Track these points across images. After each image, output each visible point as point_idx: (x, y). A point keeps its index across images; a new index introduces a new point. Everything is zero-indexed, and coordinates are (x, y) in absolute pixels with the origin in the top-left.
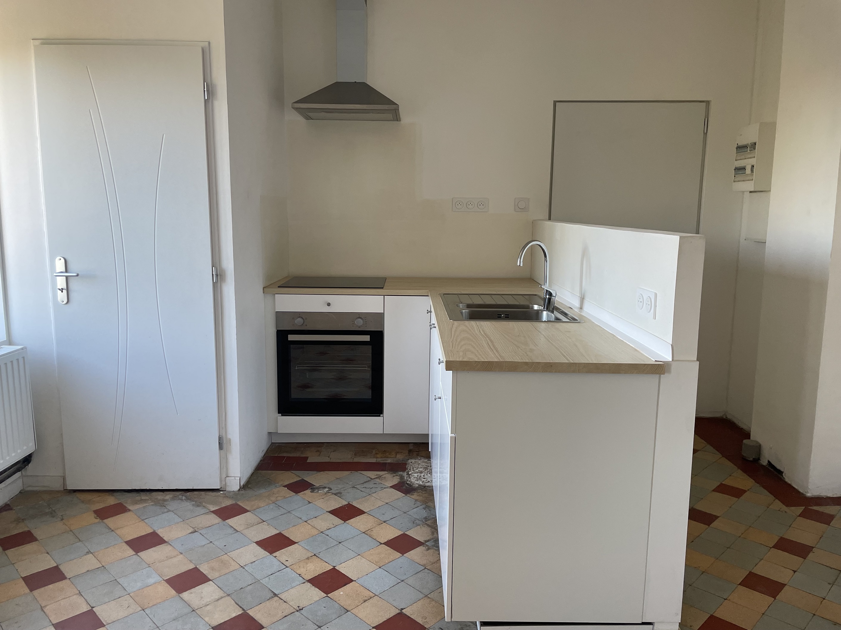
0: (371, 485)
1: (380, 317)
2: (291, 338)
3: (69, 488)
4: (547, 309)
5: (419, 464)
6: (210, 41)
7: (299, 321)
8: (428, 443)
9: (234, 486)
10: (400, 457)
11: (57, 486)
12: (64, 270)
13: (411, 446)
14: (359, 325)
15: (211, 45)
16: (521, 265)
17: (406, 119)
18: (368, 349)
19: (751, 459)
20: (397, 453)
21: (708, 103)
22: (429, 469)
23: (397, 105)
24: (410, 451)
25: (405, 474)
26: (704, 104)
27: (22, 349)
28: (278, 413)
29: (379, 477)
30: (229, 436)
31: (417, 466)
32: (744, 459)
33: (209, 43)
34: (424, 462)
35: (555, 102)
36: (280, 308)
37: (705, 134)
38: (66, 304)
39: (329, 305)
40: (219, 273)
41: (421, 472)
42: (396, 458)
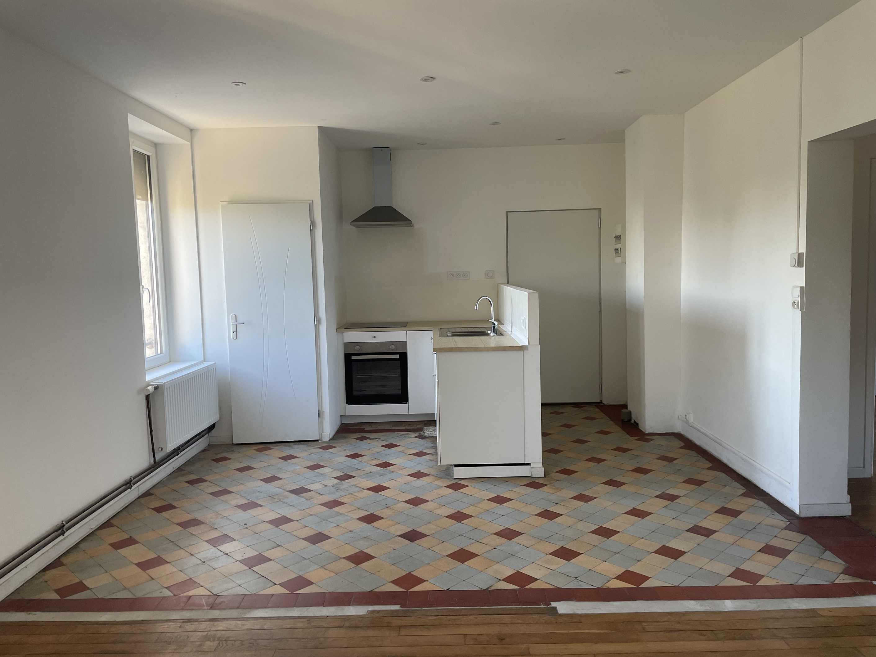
0: (403, 436)
1: (405, 344)
2: (353, 357)
3: (234, 443)
4: (493, 332)
5: (430, 429)
6: (313, 200)
7: (358, 347)
8: (435, 421)
9: (327, 438)
10: (419, 426)
11: (228, 441)
12: (235, 321)
13: (426, 422)
14: (393, 348)
15: (313, 201)
16: (477, 309)
17: (417, 225)
18: (399, 363)
19: (626, 420)
20: (417, 425)
21: (600, 209)
22: (435, 430)
23: (410, 221)
24: (425, 424)
25: (422, 433)
26: (598, 210)
27: (215, 363)
28: (346, 403)
29: (407, 434)
30: (324, 410)
31: (429, 429)
32: (623, 421)
33: (312, 201)
34: (432, 428)
35: (507, 213)
36: (346, 341)
37: (600, 228)
38: (236, 339)
39: (375, 337)
40: (317, 320)
41: (431, 432)
42: (417, 427)
